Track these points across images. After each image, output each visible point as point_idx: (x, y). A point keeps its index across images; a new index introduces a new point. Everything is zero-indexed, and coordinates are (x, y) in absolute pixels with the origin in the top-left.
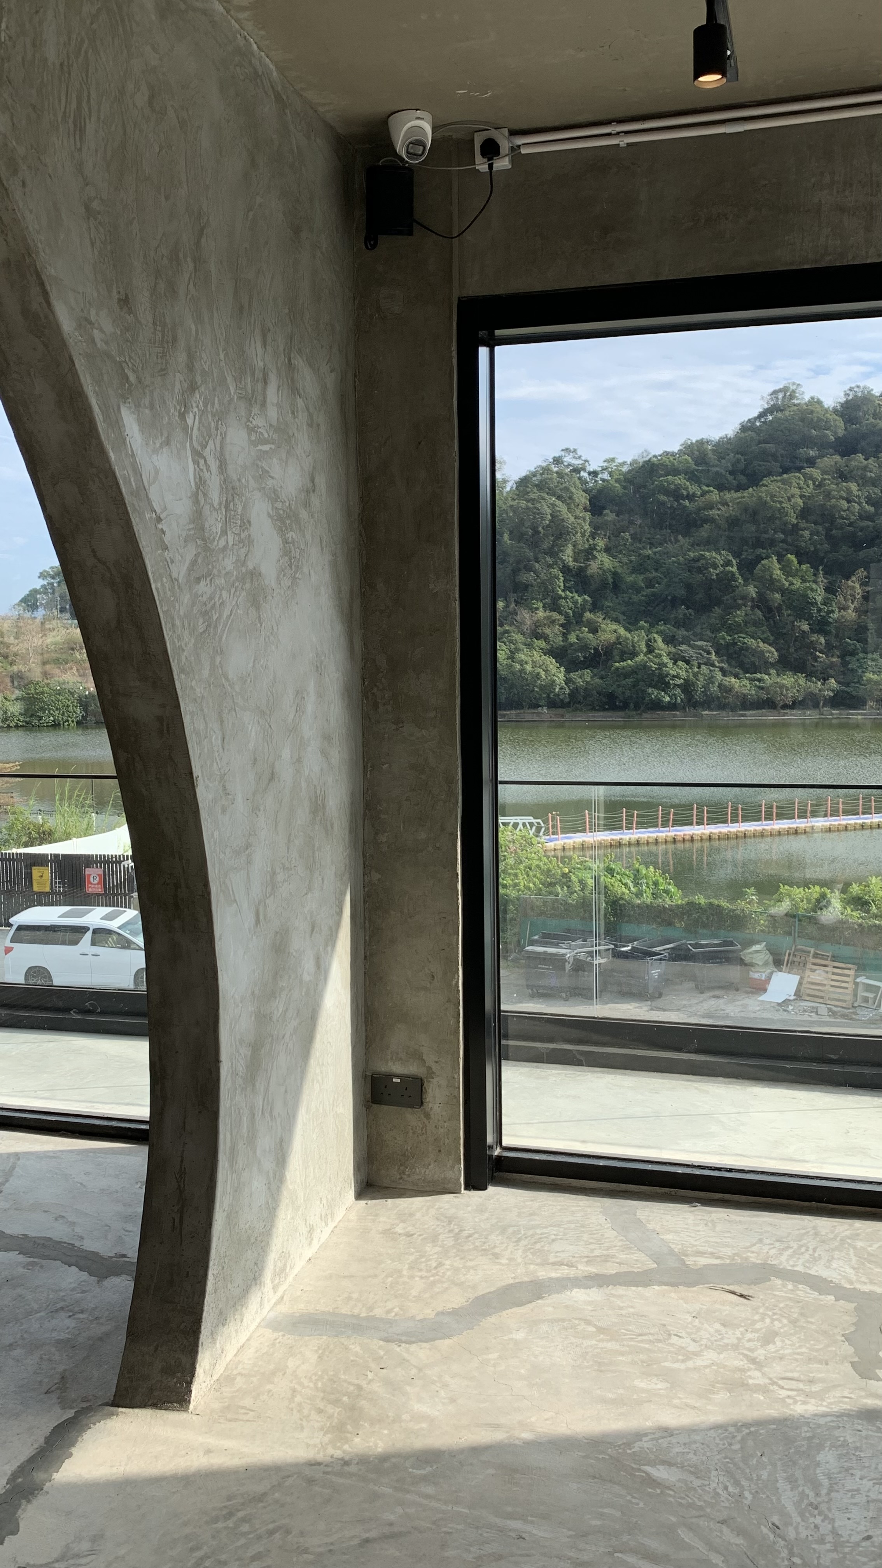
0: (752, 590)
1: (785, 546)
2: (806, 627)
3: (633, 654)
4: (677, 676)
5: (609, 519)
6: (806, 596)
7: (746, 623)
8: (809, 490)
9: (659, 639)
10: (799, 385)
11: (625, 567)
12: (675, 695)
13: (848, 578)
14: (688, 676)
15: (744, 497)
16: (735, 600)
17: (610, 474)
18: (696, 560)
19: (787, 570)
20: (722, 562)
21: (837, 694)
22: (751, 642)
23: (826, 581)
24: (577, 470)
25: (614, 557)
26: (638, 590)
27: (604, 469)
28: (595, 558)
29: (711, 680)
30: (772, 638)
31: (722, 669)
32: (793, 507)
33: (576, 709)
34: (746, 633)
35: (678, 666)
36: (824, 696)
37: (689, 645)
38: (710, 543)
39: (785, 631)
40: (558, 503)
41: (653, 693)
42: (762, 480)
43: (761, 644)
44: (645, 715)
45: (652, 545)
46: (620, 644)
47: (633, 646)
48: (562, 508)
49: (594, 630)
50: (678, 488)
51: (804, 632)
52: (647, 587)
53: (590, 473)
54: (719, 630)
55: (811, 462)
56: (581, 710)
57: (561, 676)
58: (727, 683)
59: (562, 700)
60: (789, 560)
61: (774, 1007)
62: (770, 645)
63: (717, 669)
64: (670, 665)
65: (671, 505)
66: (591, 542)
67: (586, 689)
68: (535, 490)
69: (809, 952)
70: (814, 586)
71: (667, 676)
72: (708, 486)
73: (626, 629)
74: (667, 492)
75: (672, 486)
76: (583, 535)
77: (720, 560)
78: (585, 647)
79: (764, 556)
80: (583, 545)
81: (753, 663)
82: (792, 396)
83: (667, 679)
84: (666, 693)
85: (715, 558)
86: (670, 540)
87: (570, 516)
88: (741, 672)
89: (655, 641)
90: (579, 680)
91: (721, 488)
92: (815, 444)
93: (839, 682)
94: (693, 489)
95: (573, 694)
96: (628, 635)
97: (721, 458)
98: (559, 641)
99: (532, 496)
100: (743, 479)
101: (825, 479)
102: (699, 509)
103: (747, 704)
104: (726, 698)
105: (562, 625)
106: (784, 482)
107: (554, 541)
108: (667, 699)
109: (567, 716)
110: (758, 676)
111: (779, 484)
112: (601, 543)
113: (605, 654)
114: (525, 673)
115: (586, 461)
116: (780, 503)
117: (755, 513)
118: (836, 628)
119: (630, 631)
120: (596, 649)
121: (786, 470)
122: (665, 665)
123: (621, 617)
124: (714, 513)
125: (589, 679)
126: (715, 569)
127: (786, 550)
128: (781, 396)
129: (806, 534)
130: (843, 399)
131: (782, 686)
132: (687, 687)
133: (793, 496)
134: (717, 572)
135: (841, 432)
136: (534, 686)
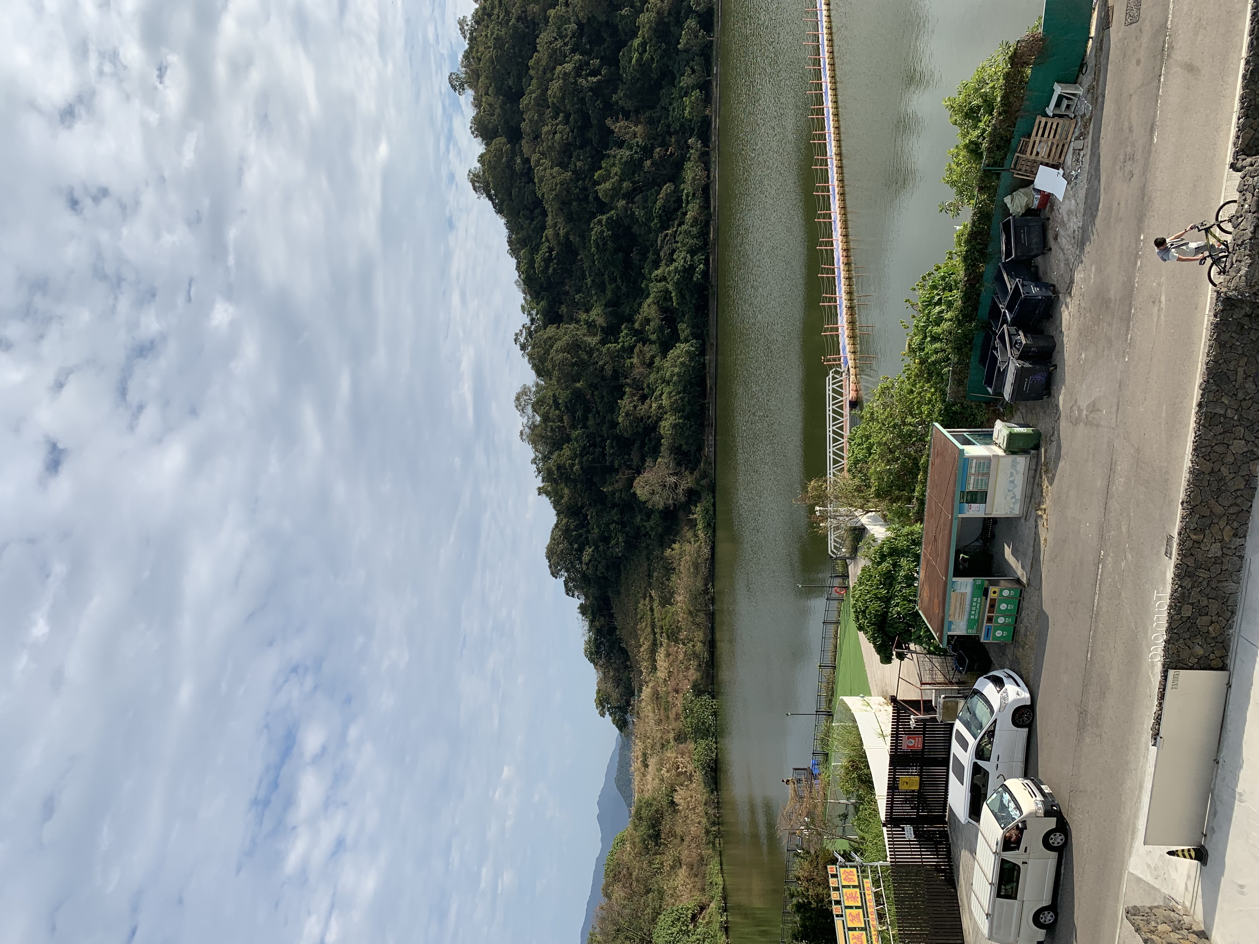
0: (622, 203)
1: (588, 179)
2: (648, 163)
3: (667, 292)
4: (685, 258)
5: (565, 310)
6: (626, 162)
7: (644, 208)
8: (546, 162)
9: (656, 272)
10: (469, 171)
11: (600, 298)
12: (699, 260)
13: (613, 132)
14: (685, 251)
15: (552, 211)
16: (627, 216)
17: (532, 309)
18: (597, 246)
19: (605, 179)
20: (599, 227)
21: (699, 137)
22: (659, 204)
23: (614, 148)
24: (530, 334)
25: (593, 305)
26: (618, 288)
27: (529, 314)
28: (593, 321)
29: (688, 233)
30: (656, 188)
31: (679, 225)
32: (560, 174)
33: (708, 335)
34: (652, 207)
35: (677, 259)
36: (702, 147)
37: (661, 250)
38: (584, 237)
39: (651, 179)
40: (555, 348)
41: (697, 276)
42: (538, 198)
43: (661, 196)
44: (713, 283)
45: (584, 277)
46: (658, 302)
47: (660, 292)
48: (558, 345)
49: (648, 321)
50: (544, 260)
51: (652, 164)
52: (616, 281)
53: (532, 324)
54: (650, 227)
55: (527, 161)
56: (708, 331)
57: (682, 346)
58: (691, 221)
59: (701, 345)
60: (598, 177)
61: (1072, 188)
62: (661, 189)
63: (679, 229)
64: (676, 264)
65: (556, 264)
66: (582, 323)
67: (693, 327)
68: (546, 364)
69: (1018, 157)
70: (619, 157)
71: (684, 267)
72: (542, 238)
73: (647, 297)
74: (547, 267)
75: (542, 264)
76: (578, 329)
77: (598, 228)
78: (661, 328)
79: (594, 195)
80: (584, 329)
81: (675, 202)
82: (477, 176)
83: (687, 266)
84: (697, 267)
85: (596, 232)
86: (581, 265)
87: (564, 339)
88: (681, 210)
89: (657, 276)
90: (686, 333)
91: (543, 228)
92: (512, 158)
93: (690, 137)
94: (544, 248)
95: (696, 336)
96: (652, 296)
97: (522, 228)
98: (655, 348)
99: (550, 367)
100: (537, 211)
101: (539, 150)
102: (559, 243)
103: (706, 205)
104: (701, 222)
105: (644, 345)
106: (541, 181)
107: (582, 351)
108: (702, 266)
109: (712, 341)
110: (684, 197)
111: (543, 185)
112: (584, 316)
113: (666, 313)
114: (680, 372)
115: (523, 326)
116: (556, 185)
117: (563, 203)
118: (649, 140)
119: (649, 294)
120: (662, 320)
121: (531, 180)
122: (676, 268)
123: (638, 301)
124: (562, 232)
125: (685, 325)
126: (604, 231)
127: (590, 179)
128: (477, 184)
129: (579, 164)
130: (480, 139)
131: (694, 179)
132: (692, 252)
133: (551, 174)
134: (606, 230)
135: (503, 140)
136: (690, 366)
